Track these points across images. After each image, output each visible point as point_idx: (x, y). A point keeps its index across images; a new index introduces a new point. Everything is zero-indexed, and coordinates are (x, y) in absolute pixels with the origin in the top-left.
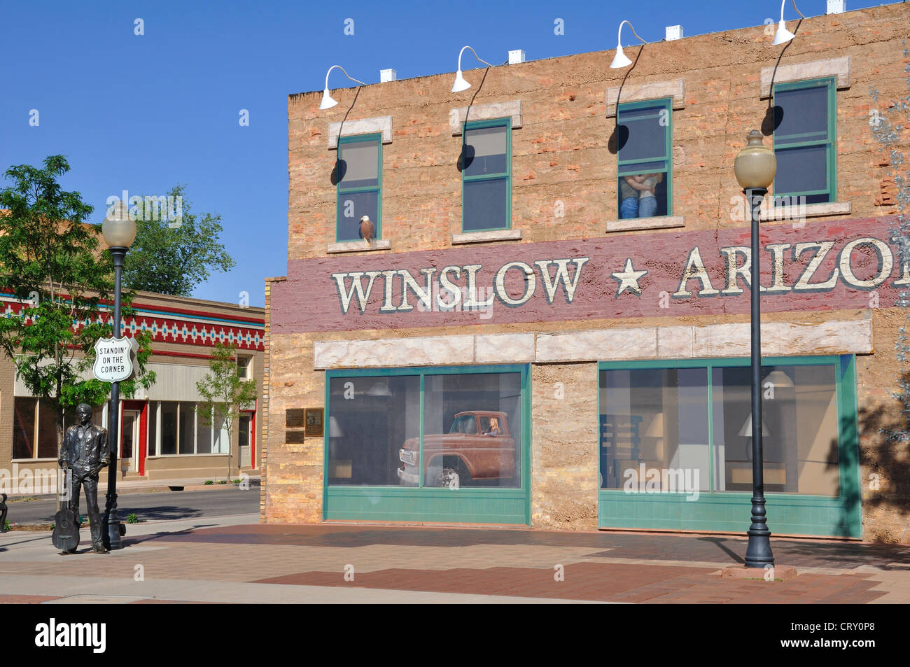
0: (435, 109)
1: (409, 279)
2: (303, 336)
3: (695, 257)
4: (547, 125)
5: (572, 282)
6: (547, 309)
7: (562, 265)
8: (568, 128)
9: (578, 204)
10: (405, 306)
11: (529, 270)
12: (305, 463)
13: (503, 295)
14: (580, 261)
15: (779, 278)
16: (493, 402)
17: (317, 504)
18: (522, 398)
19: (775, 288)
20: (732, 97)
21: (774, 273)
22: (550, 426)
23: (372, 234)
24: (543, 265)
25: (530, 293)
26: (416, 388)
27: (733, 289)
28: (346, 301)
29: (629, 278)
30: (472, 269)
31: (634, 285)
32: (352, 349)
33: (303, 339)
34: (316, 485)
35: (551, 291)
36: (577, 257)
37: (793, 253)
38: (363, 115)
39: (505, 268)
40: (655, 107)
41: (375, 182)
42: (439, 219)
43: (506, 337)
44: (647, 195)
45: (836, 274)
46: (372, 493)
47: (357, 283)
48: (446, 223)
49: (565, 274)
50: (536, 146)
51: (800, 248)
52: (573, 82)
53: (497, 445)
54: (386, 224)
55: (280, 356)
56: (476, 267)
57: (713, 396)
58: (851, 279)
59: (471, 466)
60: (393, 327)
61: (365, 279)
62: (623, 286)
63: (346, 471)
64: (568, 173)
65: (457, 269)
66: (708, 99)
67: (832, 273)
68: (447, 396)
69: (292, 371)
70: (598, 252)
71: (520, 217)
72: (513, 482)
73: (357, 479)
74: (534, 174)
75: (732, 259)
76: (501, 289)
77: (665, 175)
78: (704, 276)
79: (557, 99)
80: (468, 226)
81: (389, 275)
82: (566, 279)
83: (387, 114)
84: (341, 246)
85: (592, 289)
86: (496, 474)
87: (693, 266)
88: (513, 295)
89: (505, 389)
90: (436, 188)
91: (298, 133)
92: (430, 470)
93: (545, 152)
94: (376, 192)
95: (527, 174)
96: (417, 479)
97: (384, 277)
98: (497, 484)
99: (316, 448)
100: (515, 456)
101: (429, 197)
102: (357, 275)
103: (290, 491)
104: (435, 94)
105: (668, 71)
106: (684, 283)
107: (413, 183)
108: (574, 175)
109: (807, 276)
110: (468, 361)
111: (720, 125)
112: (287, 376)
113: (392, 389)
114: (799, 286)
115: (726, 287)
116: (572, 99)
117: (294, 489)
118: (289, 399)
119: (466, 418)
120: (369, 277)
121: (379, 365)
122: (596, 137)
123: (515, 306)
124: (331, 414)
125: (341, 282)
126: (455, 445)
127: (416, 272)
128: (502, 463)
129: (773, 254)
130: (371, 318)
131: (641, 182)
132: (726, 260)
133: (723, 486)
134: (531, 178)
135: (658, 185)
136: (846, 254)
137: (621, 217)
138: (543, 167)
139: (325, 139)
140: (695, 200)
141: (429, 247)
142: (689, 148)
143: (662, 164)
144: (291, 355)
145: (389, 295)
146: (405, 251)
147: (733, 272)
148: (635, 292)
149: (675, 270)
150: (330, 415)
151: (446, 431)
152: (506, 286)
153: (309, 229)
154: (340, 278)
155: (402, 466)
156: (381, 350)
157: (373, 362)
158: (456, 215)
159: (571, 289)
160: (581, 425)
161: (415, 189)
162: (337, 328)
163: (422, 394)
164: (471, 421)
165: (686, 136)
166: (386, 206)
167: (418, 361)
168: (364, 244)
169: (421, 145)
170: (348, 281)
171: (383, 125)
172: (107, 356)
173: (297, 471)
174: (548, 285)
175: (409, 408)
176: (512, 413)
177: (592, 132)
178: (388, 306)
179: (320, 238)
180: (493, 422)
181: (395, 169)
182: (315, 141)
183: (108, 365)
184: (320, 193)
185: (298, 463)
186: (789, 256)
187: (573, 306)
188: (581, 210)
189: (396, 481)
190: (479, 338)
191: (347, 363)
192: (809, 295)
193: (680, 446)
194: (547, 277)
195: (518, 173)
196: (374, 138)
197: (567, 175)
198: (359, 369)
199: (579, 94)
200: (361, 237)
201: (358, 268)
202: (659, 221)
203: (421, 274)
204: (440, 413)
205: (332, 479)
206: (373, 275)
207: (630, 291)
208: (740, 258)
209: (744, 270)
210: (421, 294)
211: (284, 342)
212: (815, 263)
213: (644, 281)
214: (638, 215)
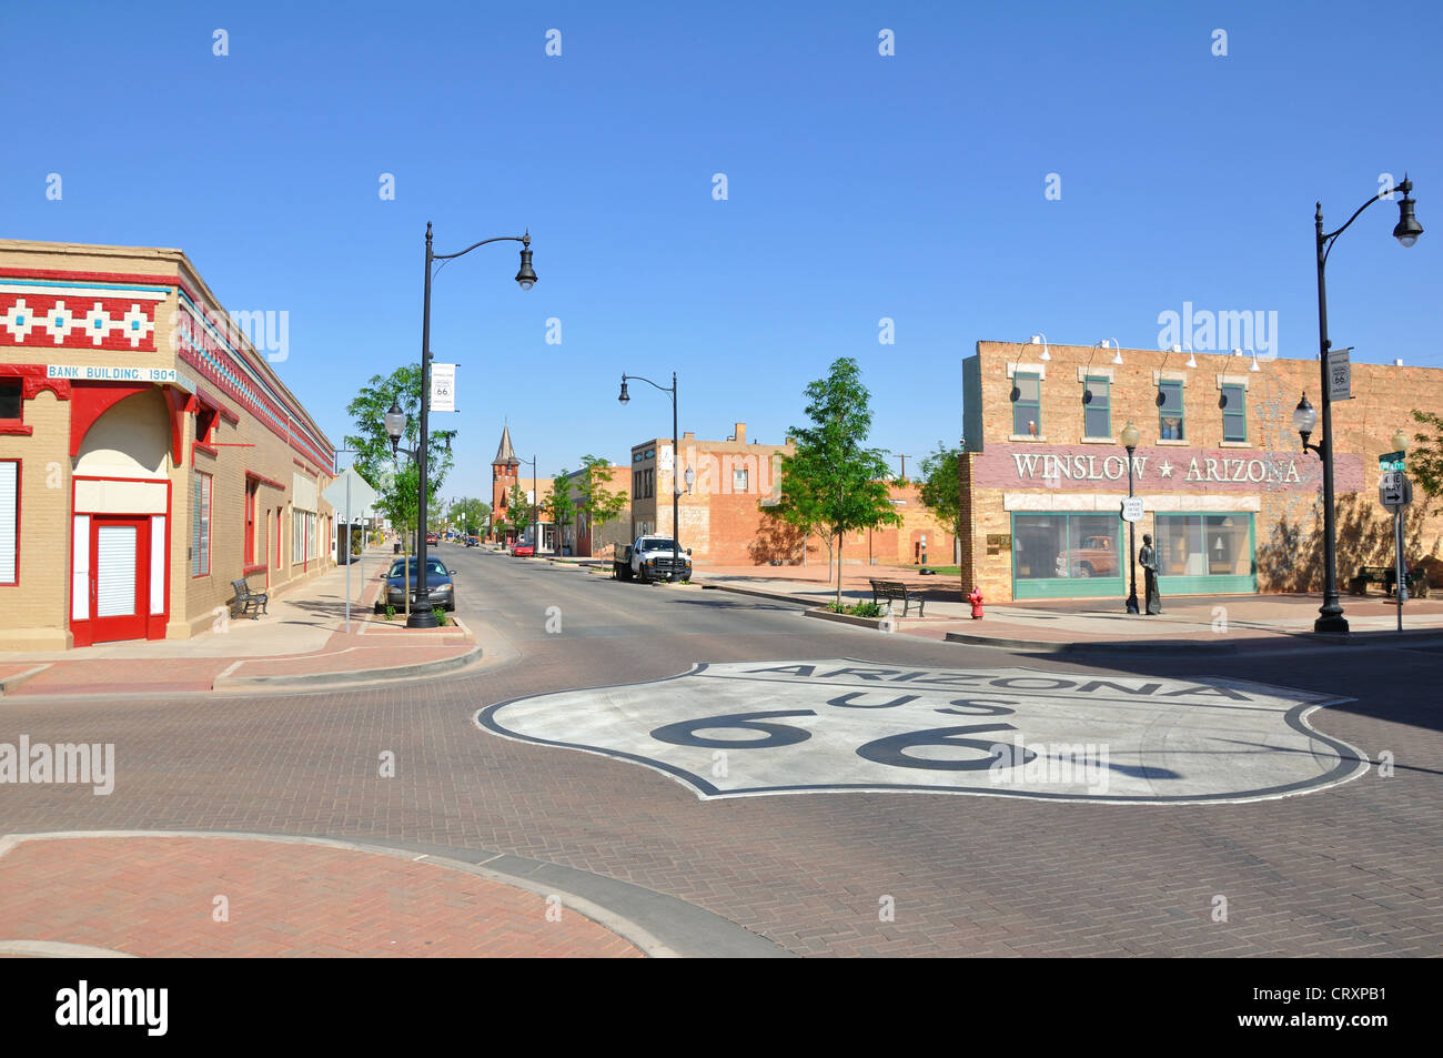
0: (1067, 365)
1: (1057, 460)
2: (996, 490)
3: (1194, 462)
4: (1126, 385)
5: (1141, 470)
7: (1136, 460)
8: (1136, 388)
9: (1143, 429)
10: (1055, 476)
12: (1000, 566)
13: (1107, 473)
14: (1145, 459)
15: (1226, 475)
16: (1106, 531)
17: (1009, 590)
18: (1119, 531)
19: (1225, 480)
20: (1205, 386)
21: (1224, 472)
23: (1036, 432)
25: (1121, 473)
26: (1064, 524)
27: (1209, 479)
28: (1021, 471)
29: (1166, 469)
30: (1091, 458)
31: (1168, 473)
32: (1027, 500)
33: (995, 492)
34: (1007, 579)
36: (1143, 456)
38: (1026, 361)
39: (1108, 459)
40: (1177, 384)
41: (1036, 402)
42: (1071, 428)
43: (1110, 496)
44: (1174, 428)
46: (1042, 583)
47: (1027, 460)
48: (1076, 431)
49: (1138, 465)
50: (1121, 395)
51: (1233, 462)
52: (1138, 364)
53: (1108, 555)
54: (1043, 428)
55: (982, 501)
56: (1093, 457)
57: (1203, 530)
58: (1252, 478)
59: (1095, 567)
61: (1032, 458)
62: (1164, 474)
63: (1027, 571)
65: (1083, 457)
66: (1196, 385)
67: (1245, 475)
68: (1082, 528)
69: (989, 510)
70: (1153, 455)
71: (1114, 432)
72: (1116, 574)
73: (1033, 575)
74: (1121, 410)
75: (1208, 464)
76: (1106, 470)
77: (1181, 420)
78: (1198, 471)
79: (1130, 371)
80: (1088, 433)
82: (1138, 468)
83: (1041, 364)
84: (1018, 438)
85: (1150, 474)
86: (1108, 570)
87: (1193, 466)
88: (1113, 474)
89: (1111, 525)
90: (1069, 410)
91: (987, 365)
92: (1074, 569)
93: (1126, 399)
94: (1038, 408)
95: (1117, 409)
96: (1066, 574)
98: (1108, 575)
99: (1006, 558)
100: (1117, 560)
101: (1065, 415)
102: (1027, 456)
103: (991, 583)
104: (1067, 357)
105: (1178, 368)
106: (1189, 474)
107: (1057, 405)
108: (1140, 413)
109: (1236, 475)
110: (1092, 509)
111: (1201, 399)
112: (986, 513)
113: (1051, 522)
114: (1233, 481)
115: (1206, 478)
116: (1137, 373)
117: (995, 582)
118: (988, 527)
119: (1092, 540)
121: (1043, 509)
122: (1150, 395)
123: (1114, 480)
124: (1017, 537)
125: (1017, 459)
126: (1086, 555)
127: (1061, 457)
128: (1110, 564)
129: (1224, 463)
130: (1036, 481)
131: (1171, 422)
132: (1206, 465)
134: (1119, 412)
135: (1178, 424)
136: (1250, 466)
137: (1163, 437)
138: (1125, 406)
139: (1006, 372)
140: (1193, 434)
141: (1068, 443)
142: (1190, 407)
143: (1180, 413)
144: (989, 501)
145: (1046, 468)
146: (1054, 444)
147: (1209, 470)
148: (1170, 478)
149: (1185, 467)
151: (1081, 548)
152: (1109, 469)
153: (997, 425)
154: (1017, 456)
155: (1058, 567)
156: (1044, 501)
157: (1040, 508)
158: (1081, 426)
159: (1140, 473)
161: (1059, 410)
162: (1016, 486)
163: (1068, 526)
164: (1095, 542)
165: (1188, 402)
166: (1043, 417)
167: (1065, 508)
168: (1031, 438)
169: (1061, 385)
170: (1022, 458)
171: (1040, 369)
173: (996, 571)
175: (1061, 534)
176: (1115, 538)
177: (1146, 392)
178: (1046, 475)
179: (1004, 431)
180: (1106, 542)
181: (1047, 396)
182: (998, 372)
184: (1003, 403)
185: (996, 567)
186: (1230, 465)
187: (1142, 482)
188: (1144, 432)
189: (1055, 575)
190: (1097, 496)
191: (1024, 508)
192: (1238, 484)
195: (1113, 408)
196: (1035, 376)
197: (1136, 413)
198: (1032, 511)
199: (1141, 371)
200: (1030, 433)
201: (1028, 451)
202: (1179, 442)
203: (1064, 458)
204: (1078, 537)
205: (1018, 575)
206: (1037, 456)
207: (1168, 477)
208: (1211, 464)
209: (1213, 470)
210: (1065, 470)
211: (983, 492)
212: (1240, 468)
213: (1172, 472)
214: (1170, 438)
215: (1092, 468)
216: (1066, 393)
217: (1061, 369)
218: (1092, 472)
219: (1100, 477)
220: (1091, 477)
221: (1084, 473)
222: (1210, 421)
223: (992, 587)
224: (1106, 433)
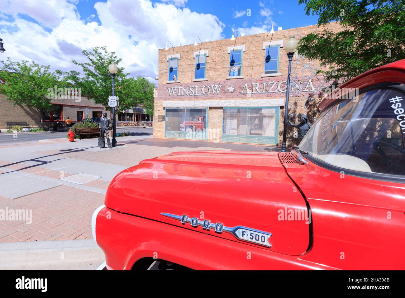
0: (189, 52)
1: (183, 89)
2: (162, 100)
3: (246, 85)
4: (214, 56)
5: (219, 90)
6: (213, 95)
7: (217, 86)
8: (219, 56)
9: (221, 73)
10: (182, 95)
11: (209, 87)
12: (162, 126)
13: (203, 92)
14: (220, 86)
15: (264, 90)
17: (164, 134)
18: (206, 114)
19: (263, 92)
20: (256, 49)
21: (263, 89)
22: (212, 120)
24: (212, 86)
25: (209, 92)
27: (254, 92)
28: (170, 93)
29: (231, 89)
31: (232, 91)
34: (164, 130)
35: (214, 92)
36: (220, 84)
37: (268, 84)
38: (174, 53)
39: (204, 87)
40: (240, 51)
41: (177, 68)
42: (190, 76)
44: (236, 71)
45: (277, 89)
47: (173, 90)
48: (192, 77)
49: (217, 88)
50: (212, 60)
51: (269, 83)
52: (220, 46)
55: (157, 104)
56: (198, 87)
57: (248, 114)
58: (280, 90)
60: (180, 99)
62: (230, 91)
63: (169, 128)
64: (219, 66)
65: (194, 87)
66: (251, 50)
67: (276, 89)
68: (190, 114)
69: (159, 108)
70: (224, 84)
71: (208, 76)
73: (172, 130)
74: (211, 66)
75: (254, 85)
76: (203, 91)
78: (248, 89)
79: (216, 50)
80: (196, 77)
81: (179, 88)
82: (217, 89)
83: (179, 53)
84: (169, 82)
85: (223, 91)
87: (245, 87)
88: (206, 93)
90: (190, 69)
93: (214, 61)
94: (177, 70)
95: (209, 66)
96: (184, 130)
97: (178, 88)
99: (163, 123)
100: (205, 126)
101: (188, 71)
103: (159, 132)
104: (190, 49)
105: (242, 43)
106: (243, 91)
107: (185, 68)
108: (220, 67)
109: (270, 89)
110: (193, 106)
111: (253, 55)
112: (158, 108)
114: (269, 92)
115: (252, 92)
116: (220, 50)
118: (159, 113)
120: (175, 88)
121: (177, 107)
122: (225, 58)
123: (206, 95)
125: (169, 89)
127: (185, 87)
129: (263, 84)
130: (175, 97)
131: (235, 68)
132: (253, 86)
133: (249, 134)
134: (210, 67)
135: (238, 69)
136: (280, 85)
137: (230, 76)
138: (213, 64)
139: (166, 59)
140: (246, 73)
141: (188, 82)
142: (246, 61)
143: (240, 64)
144: (159, 104)
145: (179, 92)
146: (183, 83)
147: (254, 88)
148: (232, 92)
149: (241, 88)
150: (166, 116)
151: (190, 120)
153: (163, 78)
154: (169, 88)
155: (181, 127)
157: (175, 106)
158: (194, 75)
159: (218, 92)
160: (219, 120)
161: (185, 70)
162: (168, 99)
163: (185, 113)
164: (195, 119)
165: (245, 58)
166: (179, 73)
167: (185, 106)
169: (187, 60)
170: (171, 89)
171: (178, 56)
172: (111, 101)
174: (213, 91)
177: (224, 57)
178: (179, 95)
179: (165, 80)
180: (200, 119)
181: (181, 65)
182: (164, 59)
183: (111, 103)
184: (165, 70)
185: (161, 126)
186: (267, 85)
187: (218, 95)
189: (180, 130)
190: (198, 101)
192: (270, 94)
193: (240, 125)
194: (213, 89)
195: (207, 66)
196: (176, 58)
197: (218, 67)
199: (221, 48)
200: (174, 80)
201: (173, 87)
203: (186, 88)
205: (167, 129)
206: (176, 88)
207: (231, 92)
208: (256, 85)
209: (257, 88)
210: (186, 92)
211: (158, 101)
212: (273, 87)
213: (234, 90)
214: (234, 75)
215: (197, 91)
216: (188, 63)
217: (187, 54)
218: (197, 93)
219: (201, 94)
220: (196, 94)
221: (194, 93)
222: (257, 65)
223: (159, 133)
224: (203, 77)
